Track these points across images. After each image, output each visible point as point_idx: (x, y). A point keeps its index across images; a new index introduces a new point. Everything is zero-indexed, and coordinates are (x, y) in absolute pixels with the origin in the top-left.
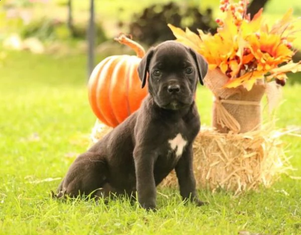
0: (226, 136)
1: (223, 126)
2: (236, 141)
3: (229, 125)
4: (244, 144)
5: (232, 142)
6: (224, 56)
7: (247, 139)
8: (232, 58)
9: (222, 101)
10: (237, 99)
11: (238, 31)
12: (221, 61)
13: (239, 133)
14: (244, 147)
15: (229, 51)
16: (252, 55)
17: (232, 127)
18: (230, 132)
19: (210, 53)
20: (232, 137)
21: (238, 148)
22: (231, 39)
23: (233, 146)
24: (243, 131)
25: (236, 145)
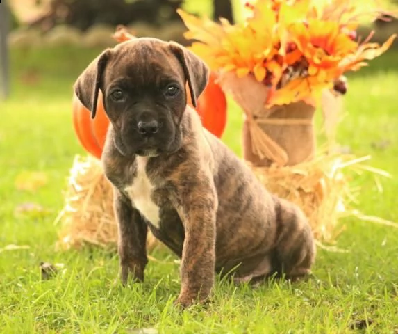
0: (267, 171)
1: (262, 157)
2: (283, 178)
3: (270, 155)
4: (294, 182)
5: (276, 179)
6: (259, 56)
7: (297, 174)
8: (270, 57)
9: (259, 121)
10: (280, 117)
11: (277, 17)
12: (254, 62)
13: (285, 166)
14: (294, 186)
15: (265, 48)
16: (299, 52)
17: (275, 158)
18: (273, 166)
19: (237, 52)
20: (276, 172)
21: (287, 187)
22: (267, 30)
23: (278, 185)
24: (291, 163)
25: (283, 183)
